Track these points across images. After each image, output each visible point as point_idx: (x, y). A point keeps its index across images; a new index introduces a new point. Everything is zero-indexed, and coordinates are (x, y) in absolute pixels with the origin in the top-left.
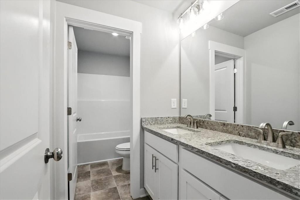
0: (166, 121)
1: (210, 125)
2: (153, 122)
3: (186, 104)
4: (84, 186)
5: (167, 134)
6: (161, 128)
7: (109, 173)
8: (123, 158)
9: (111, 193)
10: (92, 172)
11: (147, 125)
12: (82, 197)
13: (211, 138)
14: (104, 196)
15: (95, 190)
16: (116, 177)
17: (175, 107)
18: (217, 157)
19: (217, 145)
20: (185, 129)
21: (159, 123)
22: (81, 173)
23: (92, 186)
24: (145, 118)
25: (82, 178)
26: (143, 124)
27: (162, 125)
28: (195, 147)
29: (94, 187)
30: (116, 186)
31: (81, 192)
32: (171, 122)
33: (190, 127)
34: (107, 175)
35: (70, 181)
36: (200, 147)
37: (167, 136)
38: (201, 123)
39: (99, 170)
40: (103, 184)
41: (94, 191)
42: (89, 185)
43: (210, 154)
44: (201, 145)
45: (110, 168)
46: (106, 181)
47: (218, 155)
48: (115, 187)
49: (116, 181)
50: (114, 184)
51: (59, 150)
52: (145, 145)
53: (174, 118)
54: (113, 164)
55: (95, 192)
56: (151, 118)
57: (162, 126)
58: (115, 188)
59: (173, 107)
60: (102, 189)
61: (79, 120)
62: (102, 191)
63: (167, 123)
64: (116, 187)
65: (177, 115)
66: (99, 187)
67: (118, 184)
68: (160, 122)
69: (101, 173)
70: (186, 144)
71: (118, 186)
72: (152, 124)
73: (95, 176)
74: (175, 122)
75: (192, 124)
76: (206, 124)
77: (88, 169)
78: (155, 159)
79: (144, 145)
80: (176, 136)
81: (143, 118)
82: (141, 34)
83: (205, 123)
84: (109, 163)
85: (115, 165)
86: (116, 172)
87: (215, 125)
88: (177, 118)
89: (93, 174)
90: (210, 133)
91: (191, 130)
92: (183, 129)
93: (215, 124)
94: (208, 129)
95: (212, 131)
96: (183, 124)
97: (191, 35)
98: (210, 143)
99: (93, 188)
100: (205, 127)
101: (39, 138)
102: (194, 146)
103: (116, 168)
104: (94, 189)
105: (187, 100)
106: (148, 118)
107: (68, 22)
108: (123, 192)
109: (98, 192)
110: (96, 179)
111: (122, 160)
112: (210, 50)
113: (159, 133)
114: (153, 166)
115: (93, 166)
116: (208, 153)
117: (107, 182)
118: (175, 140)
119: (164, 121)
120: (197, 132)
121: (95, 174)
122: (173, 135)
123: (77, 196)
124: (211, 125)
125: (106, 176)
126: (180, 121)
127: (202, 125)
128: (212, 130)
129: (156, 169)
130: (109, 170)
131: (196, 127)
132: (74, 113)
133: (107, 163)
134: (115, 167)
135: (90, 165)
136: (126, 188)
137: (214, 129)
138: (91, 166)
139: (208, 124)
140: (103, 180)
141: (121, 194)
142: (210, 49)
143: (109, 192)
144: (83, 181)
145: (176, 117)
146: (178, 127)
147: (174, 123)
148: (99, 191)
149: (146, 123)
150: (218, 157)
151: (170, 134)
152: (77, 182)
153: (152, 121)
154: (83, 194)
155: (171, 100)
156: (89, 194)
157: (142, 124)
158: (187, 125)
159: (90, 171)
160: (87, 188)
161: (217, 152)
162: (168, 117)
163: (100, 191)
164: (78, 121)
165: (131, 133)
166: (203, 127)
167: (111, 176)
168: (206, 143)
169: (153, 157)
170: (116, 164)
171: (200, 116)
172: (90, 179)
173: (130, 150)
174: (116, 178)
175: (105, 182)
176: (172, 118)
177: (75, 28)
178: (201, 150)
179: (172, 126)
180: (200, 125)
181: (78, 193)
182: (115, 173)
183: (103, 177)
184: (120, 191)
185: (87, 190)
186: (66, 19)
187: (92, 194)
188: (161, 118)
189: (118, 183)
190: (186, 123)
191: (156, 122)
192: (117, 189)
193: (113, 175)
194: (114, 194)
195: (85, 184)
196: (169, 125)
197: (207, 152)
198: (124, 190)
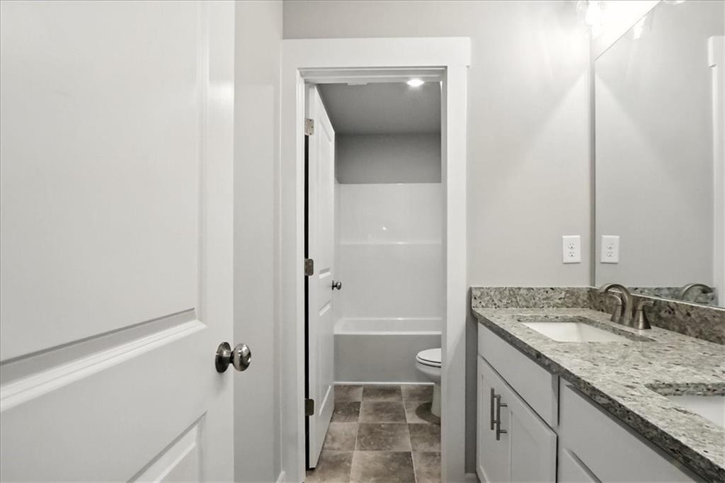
0: (544, 299)
1: (698, 321)
2: (505, 301)
3: (616, 251)
4: (343, 433)
5: (528, 339)
6: (525, 317)
7: (398, 414)
8: (433, 383)
9: (395, 465)
10: (365, 405)
11: (487, 306)
12: (336, 456)
13: (685, 366)
14: (380, 466)
15: (362, 448)
16: (415, 428)
17: (577, 258)
18: (673, 439)
19: (705, 395)
20: (604, 327)
21: (522, 303)
22: (343, 403)
23: (360, 437)
24: (480, 288)
25: (343, 415)
26: (473, 305)
27: (529, 310)
28: (600, 389)
29: (362, 440)
30: (409, 449)
31: (336, 445)
32: (559, 302)
33: (621, 322)
34: (395, 419)
35: (310, 417)
36: (621, 393)
37: (525, 344)
38: (663, 314)
39: (379, 404)
40: (382, 438)
41: (361, 450)
42: (353, 432)
43: (648, 423)
44: (628, 386)
45: (404, 403)
46: (390, 433)
47: (681, 433)
48: (407, 451)
49: (412, 439)
50: (406, 443)
51: (244, 349)
52: (480, 360)
53: (571, 292)
54: (413, 394)
55: (364, 452)
56: (496, 289)
57: (528, 313)
58: (408, 455)
59: (567, 259)
60: (380, 450)
61: (336, 286)
62: (378, 453)
63: (546, 306)
64: (410, 453)
65: (583, 284)
66: (372, 443)
67: (416, 448)
68: (526, 301)
69: (382, 410)
70: (573, 375)
71: (414, 450)
72: (501, 304)
73: (370, 414)
74: (575, 304)
75: (628, 314)
76: (681, 318)
77: (358, 396)
78: (497, 403)
79: (477, 361)
80: (554, 346)
81: (476, 288)
82: (468, 67)
83: (677, 312)
84: (402, 392)
85: (417, 398)
86: (416, 416)
87: (717, 324)
88: (581, 293)
89: (365, 411)
90: (691, 348)
91: (620, 333)
92: (597, 326)
93: (717, 320)
94: (690, 335)
95: (705, 343)
96: (601, 312)
97: (628, 34)
98: (670, 386)
99: (360, 442)
100: (677, 328)
101: (201, 320)
102: (597, 387)
103: (418, 405)
104: (362, 446)
105: (617, 237)
106: (489, 288)
107: (307, 78)
108: (424, 469)
109: (370, 455)
110: (370, 423)
111: (432, 390)
112: (713, 68)
113: (507, 332)
114: (493, 422)
115: (368, 391)
116: (642, 420)
117: (392, 436)
118: (547, 358)
119: (537, 299)
120: (643, 339)
121: (370, 412)
122: (548, 343)
123: (327, 452)
124: (701, 323)
125: (391, 420)
126: (591, 300)
127: (666, 320)
128: (706, 339)
129: (499, 432)
130: (400, 407)
131: (641, 325)
132: (322, 272)
133: (400, 390)
134: (416, 404)
135: (361, 389)
136: (432, 461)
137: (713, 338)
138: (364, 391)
139: (689, 318)
140: (383, 429)
141: (418, 472)
142: (713, 66)
143: (393, 461)
144: (343, 421)
145: (578, 289)
146: (581, 321)
147: (572, 307)
148: (371, 452)
149: (484, 302)
150: (677, 442)
151: (540, 337)
152: (331, 421)
153: (499, 296)
154: (339, 449)
155: (562, 239)
156: (350, 454)
157: (471, 304)
158: (610, 316)
159: (360, 403)
160: (348, 440)
161: (683, 421)
162: (552, 289)
163: (374, 452)
164: (335, 288)
165: (443, 325)
166: (671, 325)
167: (403, 422)
168: (652, 382)
169: (493, 396)
170: (419, 395)
171: (669, 289)
172: (357, 420)
173: (440, 367)
174: (414, 430)
175: (388, 435)
176: (564, 293)
177: (322, 89)
178: (620, 405)
179: (559, 315)
180: (660, 318)
181: (330, 445)
182: (412, 418)
183: (385, 421)
184: (418, 465)
185: (348, 443)
186: (301, 73)
187: (356, 454)
188: (529, 289)
189: (416, 445)
190: (611, 308)
191: (512, 301)
192: (411, 456)
193: (408, 422)
194: (402, 468)
195: (346, 428)
196: (552, 313)
197: (638, 416)
198: (429, 465)
